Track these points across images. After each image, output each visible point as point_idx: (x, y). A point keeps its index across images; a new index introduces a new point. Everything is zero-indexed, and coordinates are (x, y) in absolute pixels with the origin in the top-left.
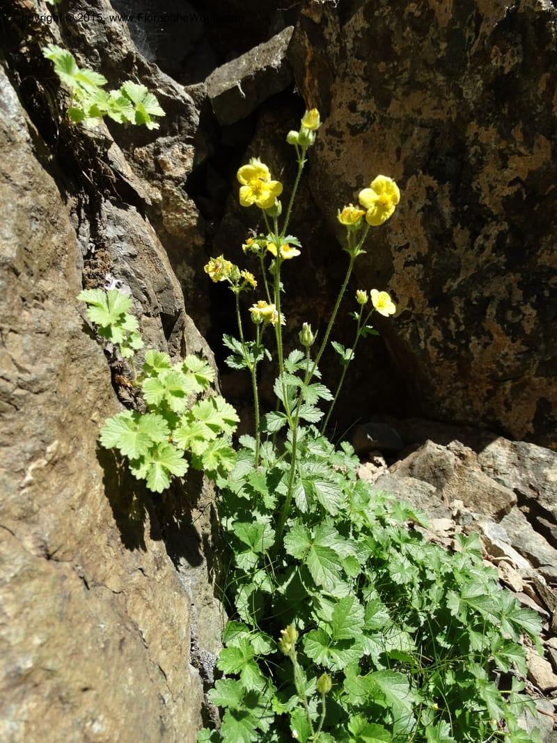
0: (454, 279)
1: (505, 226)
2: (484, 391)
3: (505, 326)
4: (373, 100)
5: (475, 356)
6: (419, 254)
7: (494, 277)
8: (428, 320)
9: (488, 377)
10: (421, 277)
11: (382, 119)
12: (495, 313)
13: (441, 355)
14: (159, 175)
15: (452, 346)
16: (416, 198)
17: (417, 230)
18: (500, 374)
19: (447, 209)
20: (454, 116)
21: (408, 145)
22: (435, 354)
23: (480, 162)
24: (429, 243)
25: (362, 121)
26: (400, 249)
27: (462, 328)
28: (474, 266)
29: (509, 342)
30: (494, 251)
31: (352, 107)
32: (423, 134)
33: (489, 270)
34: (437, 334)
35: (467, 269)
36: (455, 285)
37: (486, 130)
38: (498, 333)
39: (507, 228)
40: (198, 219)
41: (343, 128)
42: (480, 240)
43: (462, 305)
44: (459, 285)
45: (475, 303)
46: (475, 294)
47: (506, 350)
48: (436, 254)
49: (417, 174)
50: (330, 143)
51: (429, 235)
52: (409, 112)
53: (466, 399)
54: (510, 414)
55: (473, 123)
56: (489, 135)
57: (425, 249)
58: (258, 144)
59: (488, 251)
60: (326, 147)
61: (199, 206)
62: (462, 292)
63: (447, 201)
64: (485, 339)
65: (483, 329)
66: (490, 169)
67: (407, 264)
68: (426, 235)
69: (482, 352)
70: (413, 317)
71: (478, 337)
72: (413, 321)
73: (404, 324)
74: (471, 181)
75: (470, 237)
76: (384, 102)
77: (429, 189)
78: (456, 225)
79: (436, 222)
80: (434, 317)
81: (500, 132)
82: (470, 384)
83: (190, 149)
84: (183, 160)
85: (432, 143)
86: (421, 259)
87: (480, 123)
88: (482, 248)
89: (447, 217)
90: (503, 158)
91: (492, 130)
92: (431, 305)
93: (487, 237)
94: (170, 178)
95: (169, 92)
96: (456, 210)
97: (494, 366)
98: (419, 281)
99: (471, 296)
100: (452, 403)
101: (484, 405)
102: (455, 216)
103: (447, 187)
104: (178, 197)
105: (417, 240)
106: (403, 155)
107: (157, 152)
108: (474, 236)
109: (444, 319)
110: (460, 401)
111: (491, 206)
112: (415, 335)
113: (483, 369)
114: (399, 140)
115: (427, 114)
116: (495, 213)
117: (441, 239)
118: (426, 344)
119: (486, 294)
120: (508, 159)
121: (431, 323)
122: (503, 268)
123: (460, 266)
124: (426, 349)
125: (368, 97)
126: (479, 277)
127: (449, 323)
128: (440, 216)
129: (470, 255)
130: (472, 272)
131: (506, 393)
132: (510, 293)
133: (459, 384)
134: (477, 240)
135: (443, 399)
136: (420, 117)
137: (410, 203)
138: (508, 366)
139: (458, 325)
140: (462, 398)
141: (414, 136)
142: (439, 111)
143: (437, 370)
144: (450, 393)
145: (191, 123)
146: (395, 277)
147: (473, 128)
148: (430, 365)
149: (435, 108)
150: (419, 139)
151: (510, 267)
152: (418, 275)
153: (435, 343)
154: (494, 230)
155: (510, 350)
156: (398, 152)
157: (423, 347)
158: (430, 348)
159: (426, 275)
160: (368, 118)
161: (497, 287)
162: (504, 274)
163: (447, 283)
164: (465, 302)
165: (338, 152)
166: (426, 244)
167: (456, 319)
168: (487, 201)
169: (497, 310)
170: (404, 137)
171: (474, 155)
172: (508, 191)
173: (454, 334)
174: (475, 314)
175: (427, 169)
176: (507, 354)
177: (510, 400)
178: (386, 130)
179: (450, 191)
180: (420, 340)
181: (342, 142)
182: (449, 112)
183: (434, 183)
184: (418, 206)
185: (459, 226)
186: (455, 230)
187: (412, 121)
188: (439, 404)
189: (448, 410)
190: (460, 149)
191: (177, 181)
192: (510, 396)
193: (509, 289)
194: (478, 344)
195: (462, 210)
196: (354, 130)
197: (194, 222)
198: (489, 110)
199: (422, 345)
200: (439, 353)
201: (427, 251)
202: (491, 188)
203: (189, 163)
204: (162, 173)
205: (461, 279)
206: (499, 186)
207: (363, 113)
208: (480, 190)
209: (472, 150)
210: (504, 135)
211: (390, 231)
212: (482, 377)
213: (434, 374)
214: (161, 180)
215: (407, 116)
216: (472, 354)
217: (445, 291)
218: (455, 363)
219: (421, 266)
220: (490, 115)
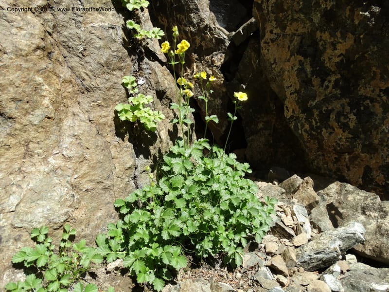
0: (313, 101)
1: (339, 76)
2: (333, 158)
3: (340, 124)
4: (279, 28)
5: (325, 138)
6: (295, 89)
7: (335, 100)
8: (302, 120)
9: (333, 150)
10: (296, 99)
11: (283, 35)
12: (334, 117)
13: (309, 137)
14: (212, 65)
15: (314, 133)
16: (294, 65)
17: (294, 79)
18: (339, 148)
19: (309, 69)
20: (310, 30)
21: (292, 44)
22: (306, 136)
23: (325, 48)
24: (300, 84)
25: (275, 37)
26: (288, 88)
27: (319, 124)
28: (324, 95)
29: (342, 132)
30: (333, 88)
31: (271, 32)
32: (298, 39)
33: (332, 97)
34: (307, 127)
35: (320, 96)
36: (314, 104)
37: (325, 34)
38: (336, 128)
39: (340, 77)
40: (224, 81)
41: (269, 40)
42: (326, 83)
43: (318, 113)
44: (316, 104)
45: (324, 112)
46: (324, 108)
47: (340, 136)
48: (303, 89)
49: (294, 55)
50: (265, 47)
51: (300, 81)
52: (293, 31)
53: (324, 161)
54: (349, 173)
55: (318, 32)
56: (326, 36)
57: (298, 87)
58: (248, 51)
59: (330, 88)
60: (264, 49)
61: (225, 76)
62: (317, 107)
63: (309, 66)
64: (330, 130)
65: (329, 125)
66: (329, 51)
67: (291, 94)
68: (298, 81)
69: (328, 137)
70: (295, 118)
71: (326, 129)
72: (295, 120)
73: (291, 121)
74: (321, 56)
75: (321, 81)
76: (284, 28)
77: (300, 61)
78: (313, 76)
79: (303, 75)
80: (305, 119)
81: (330, 34)
82: (325, 153)
83: (224, 55)
84: (221, 59)
85: (301, 42)
86: (297, 92)
87: (321, 32)
88: (327, 87)
89: (309, 73)
90: (334, 45)
91: (327, 34)
92: (303, 112)
93: (330, 82)
94: (215, 66)
95: (219, 36)
96: (313, 70)
97: (335, 144)
98: (296, 101)
99: (322, 109)
100: (318, 163)
101: (334, 166)
102: (313, 73)
103: (308, 60)
104: (217, 73)
105: (295, 83)
106: (291, 48)
107: (212, 57)
108: (323, 81)
109: (310, 120)
110: (321, 162)
111: (330, 67)
112: (296, 127)
113: (330, 145)
114: (289, 43)
115: (300, 31)
116: (333, 70)
117: (306, 83)
118: (302, 131)
119: (330, 108)
120: (336, 46)
121: (304, 121)
122: (339, 96)
123: (316, 95)
124: (302, 133)
125: (277, 27)
126: (327, 100)
127: (312, 122)
128: (305, 72)
129: (321, 90)
130: (322, 97)
131: (346, 160)
132: (344, 108)
133: (320, 153)
134: (325, 83)
135: (314, 160)
136: (297, 33)
137: (292, 67)
138: (342, 145)
139: (316, 123)
140: (322, 161)
141: (295, 40)
142: (304, 29)
143: (308, 144)
144: (316, 157)
145: (225, 46)
146: (287, 100)
147: (318, 34)
148: (304, 142)
149: (303, 28)
150: (296, 41)
151: (343, 96)
152: (295, 98)
153: (306, 131)
154: (333, 78)
155: (343, 136)
156: (289, 47)
157: (300, 133)
158: (303, 133)
159: (299, 98)
160: (278, 35)
161: (336, 105)
162: (340, 99)
163: (310, 103)
164: (319, 112)
165: (268, 50)
166: (298, 85)
167: (315, 120)
168: (328, 65)
169: (335, 116)
170: (291, 41)
171: (321, 46)
172: (338, 60)
173: (315, 127)
174: (325, 118)
175: (299, 53)
176: (341, 138)
177: (349, 165)
178: (285, 39)
179: (310, 62)
180: (299, 129)
181: (269, 46)
182: (308, 29)
183: (302, 59)
184: (296, 69)
185: (315, 76)
186: (313, 78)
187: (295, 34)
188: (312, 163)
189: (317, 167)
190: (315, 43)
191: (217, 67)
192: (348, 163)
193: (343, 106)
194: (326, 132)
195: (316, 69)
196: (273, 41)
197: (222, 82)
198: (324, 25)
199: (300, 131)
200: (308, 136)
201: (299, 87)
202: (330, 59)
203: (222, 61)
204: (213, 64)
205: (316, 101)
206: (333, 58)
207: (275, 34)
208: (324, 60)
209: (321, 43)
210: (332, 35)
211: (284, 80)
212: (330, 150)
213: (307, 147)
214: (212, 67)
215: (292, 33)
216: (324, 137)
217: (309, 106)
218: (316, 142)
219: (296, 94)
220: (325, 27)
